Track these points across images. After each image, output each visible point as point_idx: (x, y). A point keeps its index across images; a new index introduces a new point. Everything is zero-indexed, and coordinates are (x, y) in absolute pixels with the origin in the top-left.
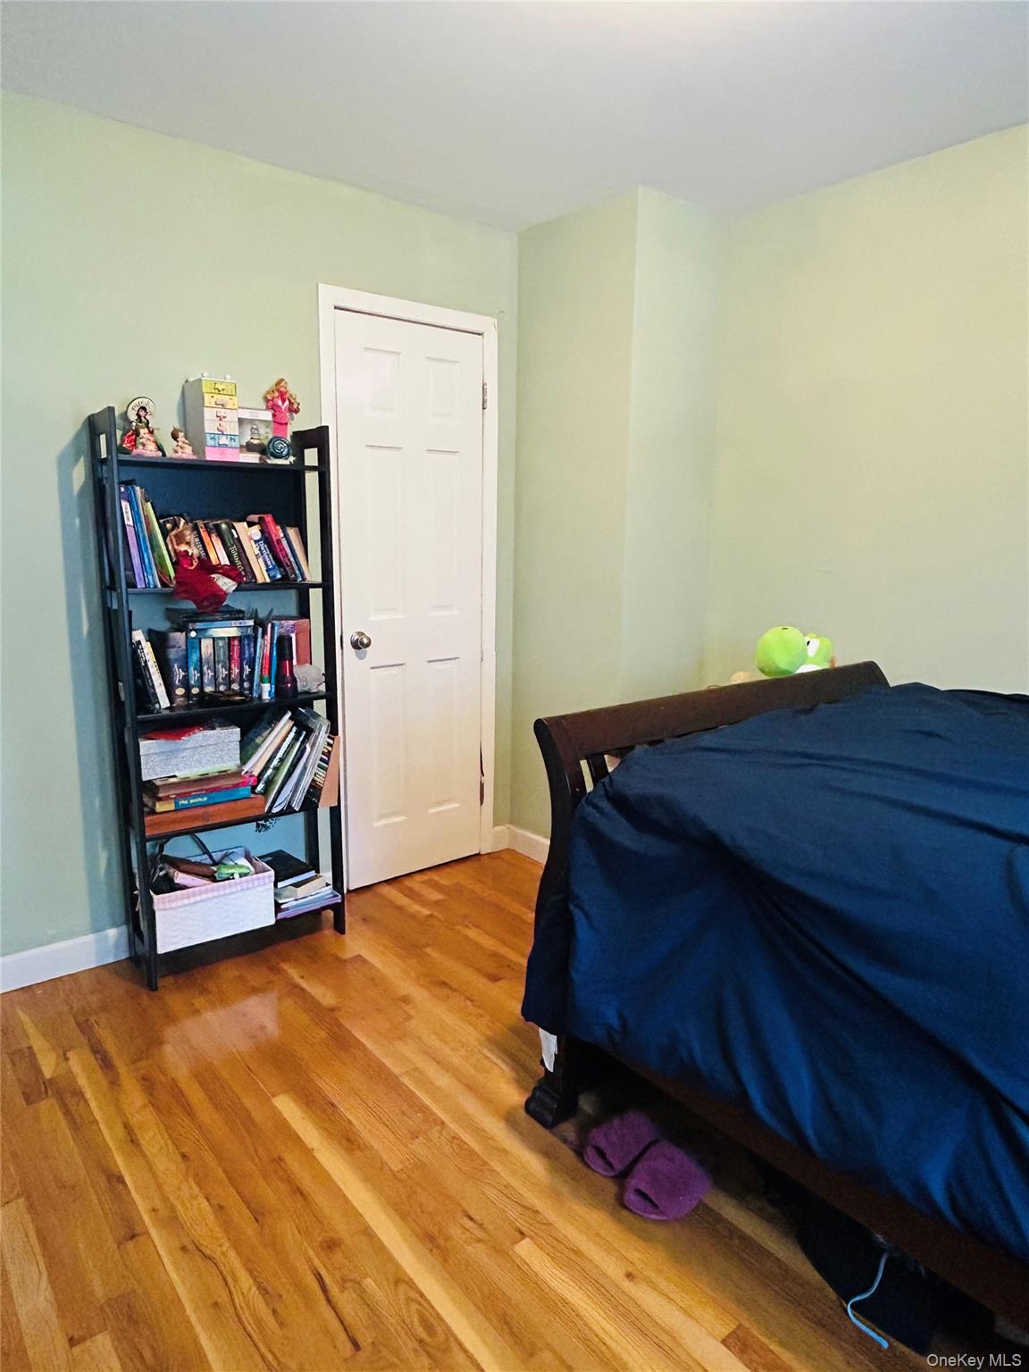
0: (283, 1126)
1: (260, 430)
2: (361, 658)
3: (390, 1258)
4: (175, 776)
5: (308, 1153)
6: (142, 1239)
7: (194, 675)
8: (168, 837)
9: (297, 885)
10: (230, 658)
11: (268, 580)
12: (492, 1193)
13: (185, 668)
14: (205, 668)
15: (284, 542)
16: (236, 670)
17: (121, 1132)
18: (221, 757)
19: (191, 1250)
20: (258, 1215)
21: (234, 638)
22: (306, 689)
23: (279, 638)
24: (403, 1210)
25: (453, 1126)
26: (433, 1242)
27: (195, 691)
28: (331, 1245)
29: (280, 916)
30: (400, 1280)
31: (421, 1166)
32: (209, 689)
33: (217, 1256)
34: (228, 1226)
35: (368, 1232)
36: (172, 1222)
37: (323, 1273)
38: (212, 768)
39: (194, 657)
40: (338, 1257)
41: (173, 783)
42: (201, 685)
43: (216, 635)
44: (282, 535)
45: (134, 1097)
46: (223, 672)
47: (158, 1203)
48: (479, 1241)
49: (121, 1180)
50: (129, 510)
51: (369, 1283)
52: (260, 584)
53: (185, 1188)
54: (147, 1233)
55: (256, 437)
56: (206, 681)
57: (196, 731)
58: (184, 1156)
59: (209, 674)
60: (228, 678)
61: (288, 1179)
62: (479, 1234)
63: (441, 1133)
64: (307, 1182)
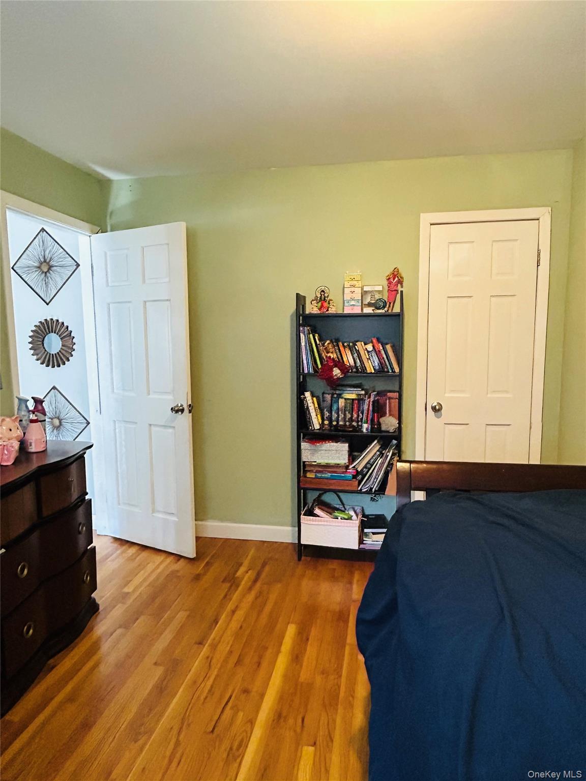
0: (281, 637)
1: (376, 296)
2: (438, 417)
3: (257, 712)
4: (315, 462)
5: (278, 652)
6: (202, 646)
7: (334, 416)
8: (326, 491)
9: (374, 533)
10: (352, 409)
11: (373, 371)
12: (324, 719)
13: (330, 412)
14: (340, 413)
15: (383, 352)
16: (355, 416)
17: (233, 608)
18: (339, 457)
19: (209, 659)
20: (239, 662)
21: (356, 399)
22: (388, 429)
23: (373, 402)
24: (283, 698)
25: (343, 680)
26: (279, 718)
27: (334, 423)
28: (246, 691)
29: (362, 546)
30: (252, 722)
31: (310, 685)
32: (341, 423)
33: (213, 667)
34: (226, 661)
35: (262, 696)
36: (214, 647)
37: (233, 698)
38: (332, 461)
39: (335, 407)
40: (243, 697)
41: (313, 465)
42: (338, 421)
43: (346, 397)
44: (381, 348)
45: (251, 597)
46: (349, 416)
47: (217, 639)
48: (295, 731)
49: (217, 623)
50: (303, 338)
51: (241, 714)
52: (369, 373)
53: (230, 638)
54: (204, 645)
55: (373, 299)
56: (340, 419)
57: (327, 442)
58: (241, 627)
59: (341, 416)
60: (351, 420)
61: (261, 657)
62: (298, 729)
63: (334, 679)
64: (265, 664)
